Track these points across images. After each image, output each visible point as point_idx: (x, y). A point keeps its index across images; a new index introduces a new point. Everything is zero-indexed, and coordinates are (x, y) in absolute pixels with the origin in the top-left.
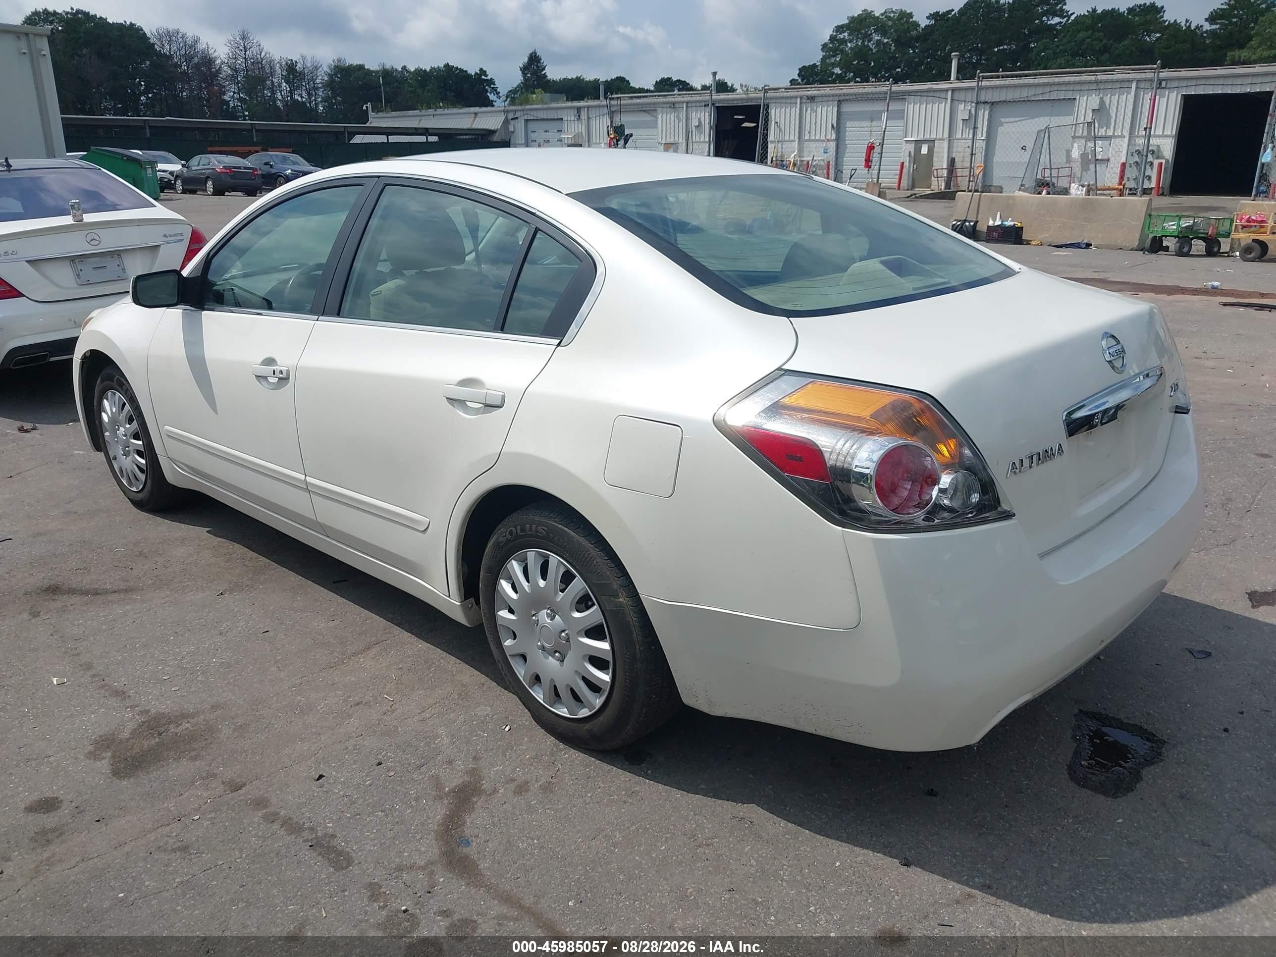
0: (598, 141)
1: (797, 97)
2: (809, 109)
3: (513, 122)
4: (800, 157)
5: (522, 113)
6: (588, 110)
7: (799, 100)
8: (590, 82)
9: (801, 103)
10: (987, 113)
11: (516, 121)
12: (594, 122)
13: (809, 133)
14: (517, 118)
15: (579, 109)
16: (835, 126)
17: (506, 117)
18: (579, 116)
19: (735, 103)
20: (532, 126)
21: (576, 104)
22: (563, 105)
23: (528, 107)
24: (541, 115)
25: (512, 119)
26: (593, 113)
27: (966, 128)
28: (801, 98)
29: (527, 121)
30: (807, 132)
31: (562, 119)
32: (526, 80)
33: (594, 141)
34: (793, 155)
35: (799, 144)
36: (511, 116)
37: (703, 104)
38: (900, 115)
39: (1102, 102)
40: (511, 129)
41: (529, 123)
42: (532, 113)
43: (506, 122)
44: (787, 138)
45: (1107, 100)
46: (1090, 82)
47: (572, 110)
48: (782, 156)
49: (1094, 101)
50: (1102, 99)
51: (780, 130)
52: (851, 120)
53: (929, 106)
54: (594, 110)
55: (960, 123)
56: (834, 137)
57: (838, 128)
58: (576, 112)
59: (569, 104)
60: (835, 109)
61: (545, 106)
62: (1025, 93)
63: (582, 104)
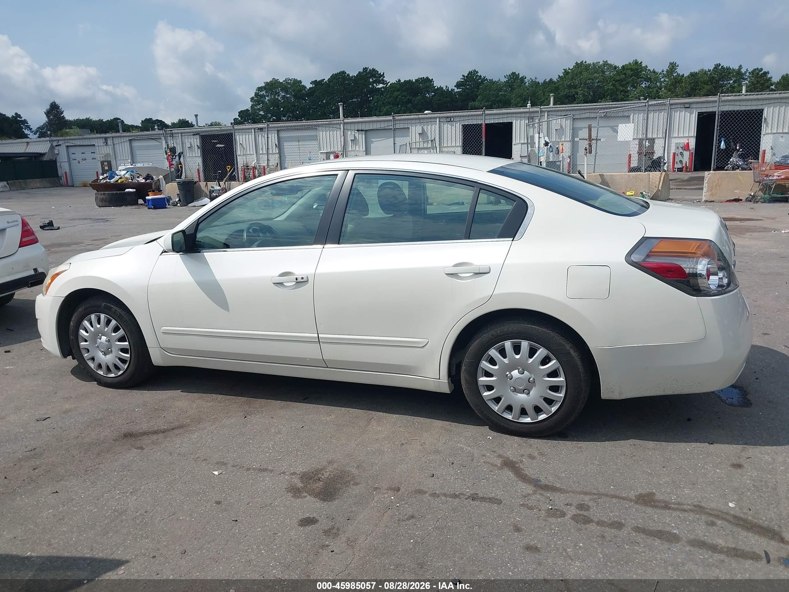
0: (122, 158)
1: (251, 129)
2: (260, 136)
3: (57, 148)
4: (258, 164)
5: (63, 142)
6: (113, 139)
7: (253, 130)
8: (96, 121)
9: (255, 132)
10: (364, 136)
11: (60, 147)
12: (118, 147)
13: (262, 149)
14: (60, 145)
15: (106, 139)
16: (277, 144)
17: (52, 145)
18: (107, 143)
19: (213, 133)
20: (72, 150)
21: (103, 135)
22: (94, 136)
23: (68, 138)
24: (78, 143)
25: (56, 146)
26: (116, 141)
27: (353, 144)
28: (254, 129)
29: (67, 147)
30: (260, 149)
31: (94, 145)
32: (50, 121)
33: (119, 158)
34: (253, 163)
35: (256, 156)
36: (55, 144)
37: (192, 134)
38: (315, 138)
39: (423, 129)
40: (56, 152)
41: (69, 148)
42: (71, 141)
43: (52, 148)
44: (248, 153)
45: (425, 128)
46: (416, 119)
47: (101, 140)
48: (247, 164)
49: (419, 129)
50: (422, 127)
51: (244, 148)
52: (286, 141)
53: (331, 133)
54: (117, 139)
55: (350, 142)
56: (277, 152)
57: (279, 146)
58: (104, 141)
59: (98, 135)
60: (276, 135)
61: (81, 137)
62: (382, 125)
63: (108, 135)
